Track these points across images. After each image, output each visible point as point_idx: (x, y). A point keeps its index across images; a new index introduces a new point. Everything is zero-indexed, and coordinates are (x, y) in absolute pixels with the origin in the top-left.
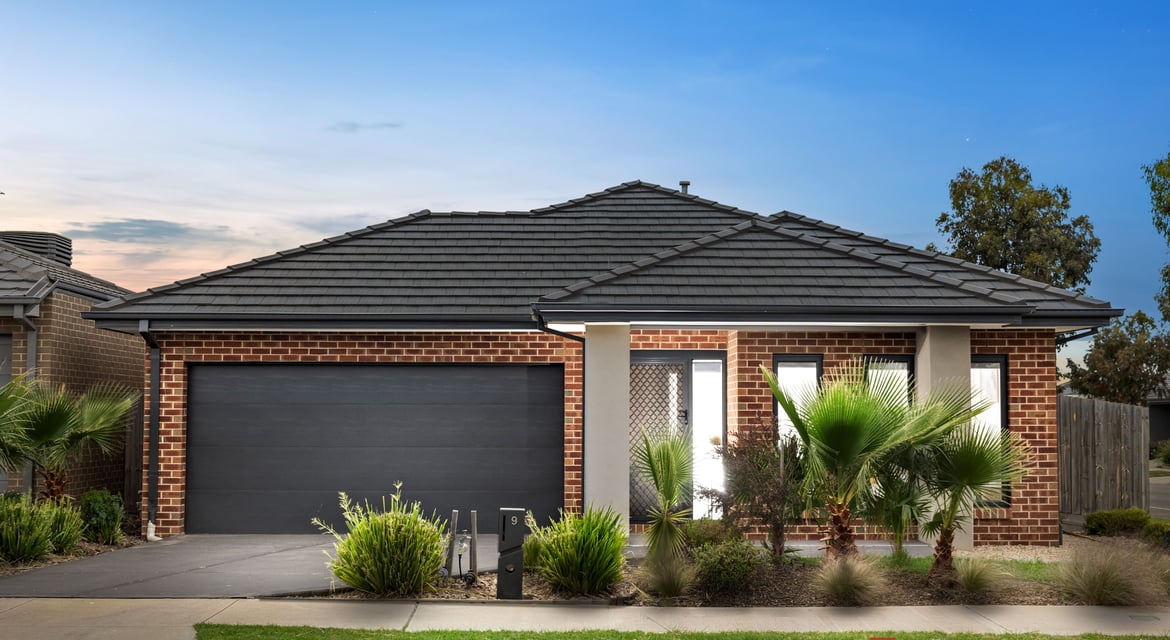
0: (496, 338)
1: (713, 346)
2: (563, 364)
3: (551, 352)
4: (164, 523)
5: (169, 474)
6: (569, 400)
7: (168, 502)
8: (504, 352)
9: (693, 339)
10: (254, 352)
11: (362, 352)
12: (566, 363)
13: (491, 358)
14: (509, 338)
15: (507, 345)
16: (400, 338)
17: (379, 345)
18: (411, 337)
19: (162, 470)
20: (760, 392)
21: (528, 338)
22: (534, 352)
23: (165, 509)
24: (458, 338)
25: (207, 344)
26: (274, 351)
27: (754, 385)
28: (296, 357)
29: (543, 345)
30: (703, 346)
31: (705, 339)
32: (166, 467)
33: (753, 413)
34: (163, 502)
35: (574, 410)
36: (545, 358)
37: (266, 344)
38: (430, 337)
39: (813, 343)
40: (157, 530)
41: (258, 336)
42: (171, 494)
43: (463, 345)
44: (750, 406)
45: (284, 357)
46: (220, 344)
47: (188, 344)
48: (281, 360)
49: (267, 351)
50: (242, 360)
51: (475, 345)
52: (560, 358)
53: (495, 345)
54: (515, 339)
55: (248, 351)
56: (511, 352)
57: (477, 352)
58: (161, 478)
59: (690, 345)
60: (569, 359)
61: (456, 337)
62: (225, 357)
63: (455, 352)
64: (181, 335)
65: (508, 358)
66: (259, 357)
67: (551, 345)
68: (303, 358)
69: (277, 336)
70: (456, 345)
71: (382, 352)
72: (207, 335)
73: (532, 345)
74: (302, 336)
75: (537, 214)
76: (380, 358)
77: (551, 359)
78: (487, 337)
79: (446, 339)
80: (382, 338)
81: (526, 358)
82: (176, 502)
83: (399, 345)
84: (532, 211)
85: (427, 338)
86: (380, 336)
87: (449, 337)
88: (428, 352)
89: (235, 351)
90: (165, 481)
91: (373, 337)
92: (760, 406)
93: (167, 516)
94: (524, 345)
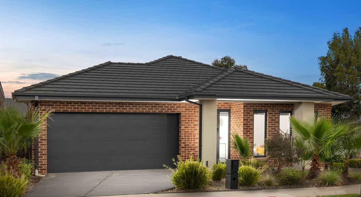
0: (159, 104)
1: (227, 108)
2: (181, 113)
3: (177, 109)
4: (41, 170)
5: (42, 152)
6: (182, 125)
7: (42, 162)
8: (161, 109)
9: (221, 105)
10: (74, 108)
11: (113, 109)
12: (182, 113)
13: (157, 111)
14: (163, 105)
15: (162, 107)
16: (126, 104)
17: (119, 106)
18: (130, 104)
19: (40, 151)
20: (250, 122)
21: (169, 105)
22: (171, 109)
23: (41, 165)
24: (146, 104)
25: (56, 105)
26: (81, 108)
27: (248, 120)
28: (89, 111)
29: (174, 107)
30: (224, 108)
31: (225, 105)
32: (41, 150)
33: (248, 129)
34: (40, 162)
35: (184, 128)
36: (175, 111)
37: (78, 106)
38: (137, 104)
39: (265, 107)
40: (39, 172)
41: (75, 103)
42: (43, 159)
43: (148, 107)
44: (247, 127)
45: (85, 110)
46: (61, 105)
47: (48, 105)
48: (84, 111)
49: (78, 108)
50: (69, 111)
51: (152, 107)
52: (180, 111)
53: (158, 107)
54: (165, 105)
55: (71, 108)
56: (164, 109)
57: (152, 109)
58: (39, 154)
59: (220, 107)
60: (182, 111)
61: (145, 104)
62: (63, 110)
63: (145, 109)
64: (45, 102)
65: (163, 111)
66: (76, 110)
67: (177, 107)
68: (92, 111)
69: (82, 103)
70: (145, 107)
71: (120, 109)
72: (56, 102)
73: (171, 107)
74: (91, 103)
75: (147, 64)
76: (119, 111)
77: (177, 111)
78: (156, 104)
79: (142, 104)
80: (120, 104)
81: (169, 111)
82: (45, 162)
83: (126, 106)
84: (146, 63)
85: (135, 104)
86: (119, 103)
87: (143, 104)
88: (136, 109)
89: (66, 108)
90: (41, 155)
91: (116, 103)
92: (249, 127)
93: (42, 167)
94: (168, 107)
